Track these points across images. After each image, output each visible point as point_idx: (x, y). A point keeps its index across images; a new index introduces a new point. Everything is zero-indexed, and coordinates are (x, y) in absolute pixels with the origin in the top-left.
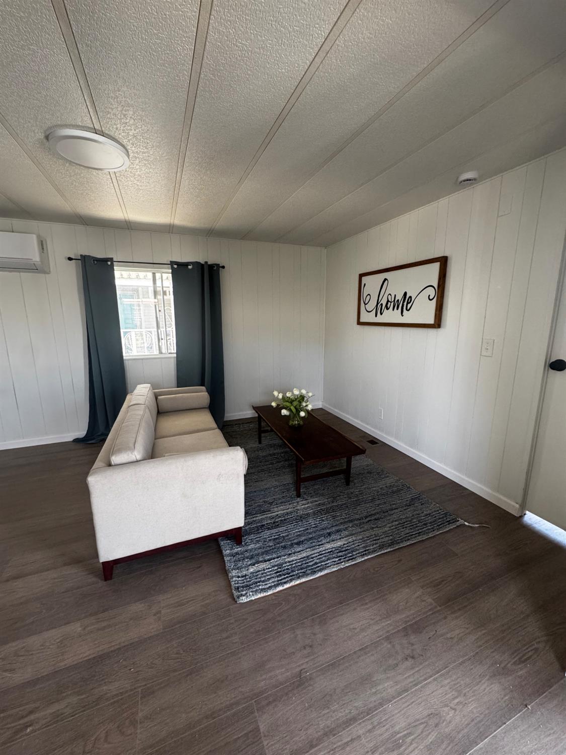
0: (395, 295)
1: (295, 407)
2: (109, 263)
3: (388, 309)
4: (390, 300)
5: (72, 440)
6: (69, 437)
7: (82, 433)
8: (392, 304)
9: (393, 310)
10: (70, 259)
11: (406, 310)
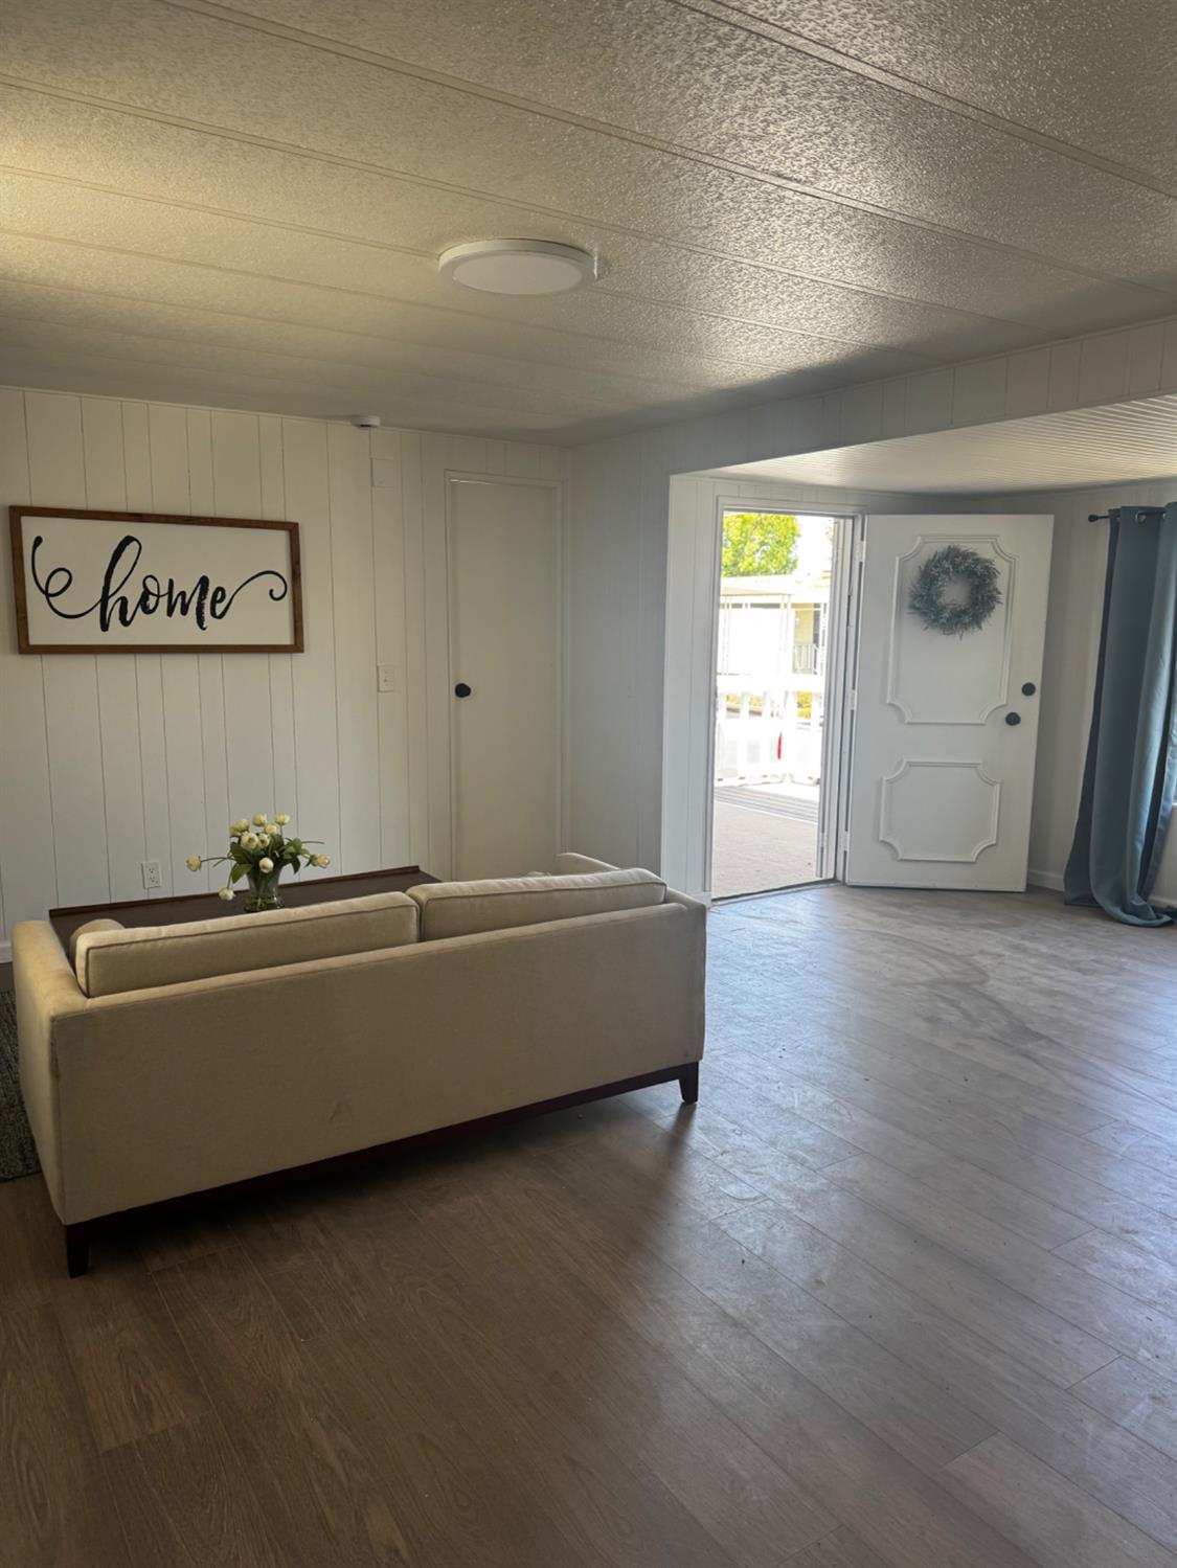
0: (171, 582)
3: (148, 612)
4: (152, 589)
8: (163, 600)
9: (169, 614)
11: (213, 613)
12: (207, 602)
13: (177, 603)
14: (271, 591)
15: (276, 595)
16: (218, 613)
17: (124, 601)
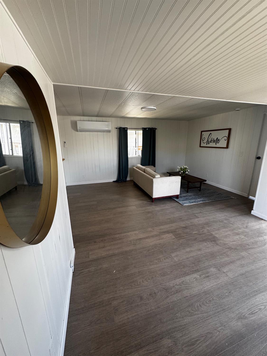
0: (214, 139)
1: (185, 171)
2: (126, 129)
3: (211, 142)
4: (212, 140)
5: (112, 181)
6: (112, 180)
7: (115, 179)
8: (213, 141)
9: (213, 143)
10: (116, 128)
11: (217, 143)
12: (217, 141)
13: (214, 141)
14: (225, 139)
15: (225, 140)
16: (218, 142)
17: (209, 141)
